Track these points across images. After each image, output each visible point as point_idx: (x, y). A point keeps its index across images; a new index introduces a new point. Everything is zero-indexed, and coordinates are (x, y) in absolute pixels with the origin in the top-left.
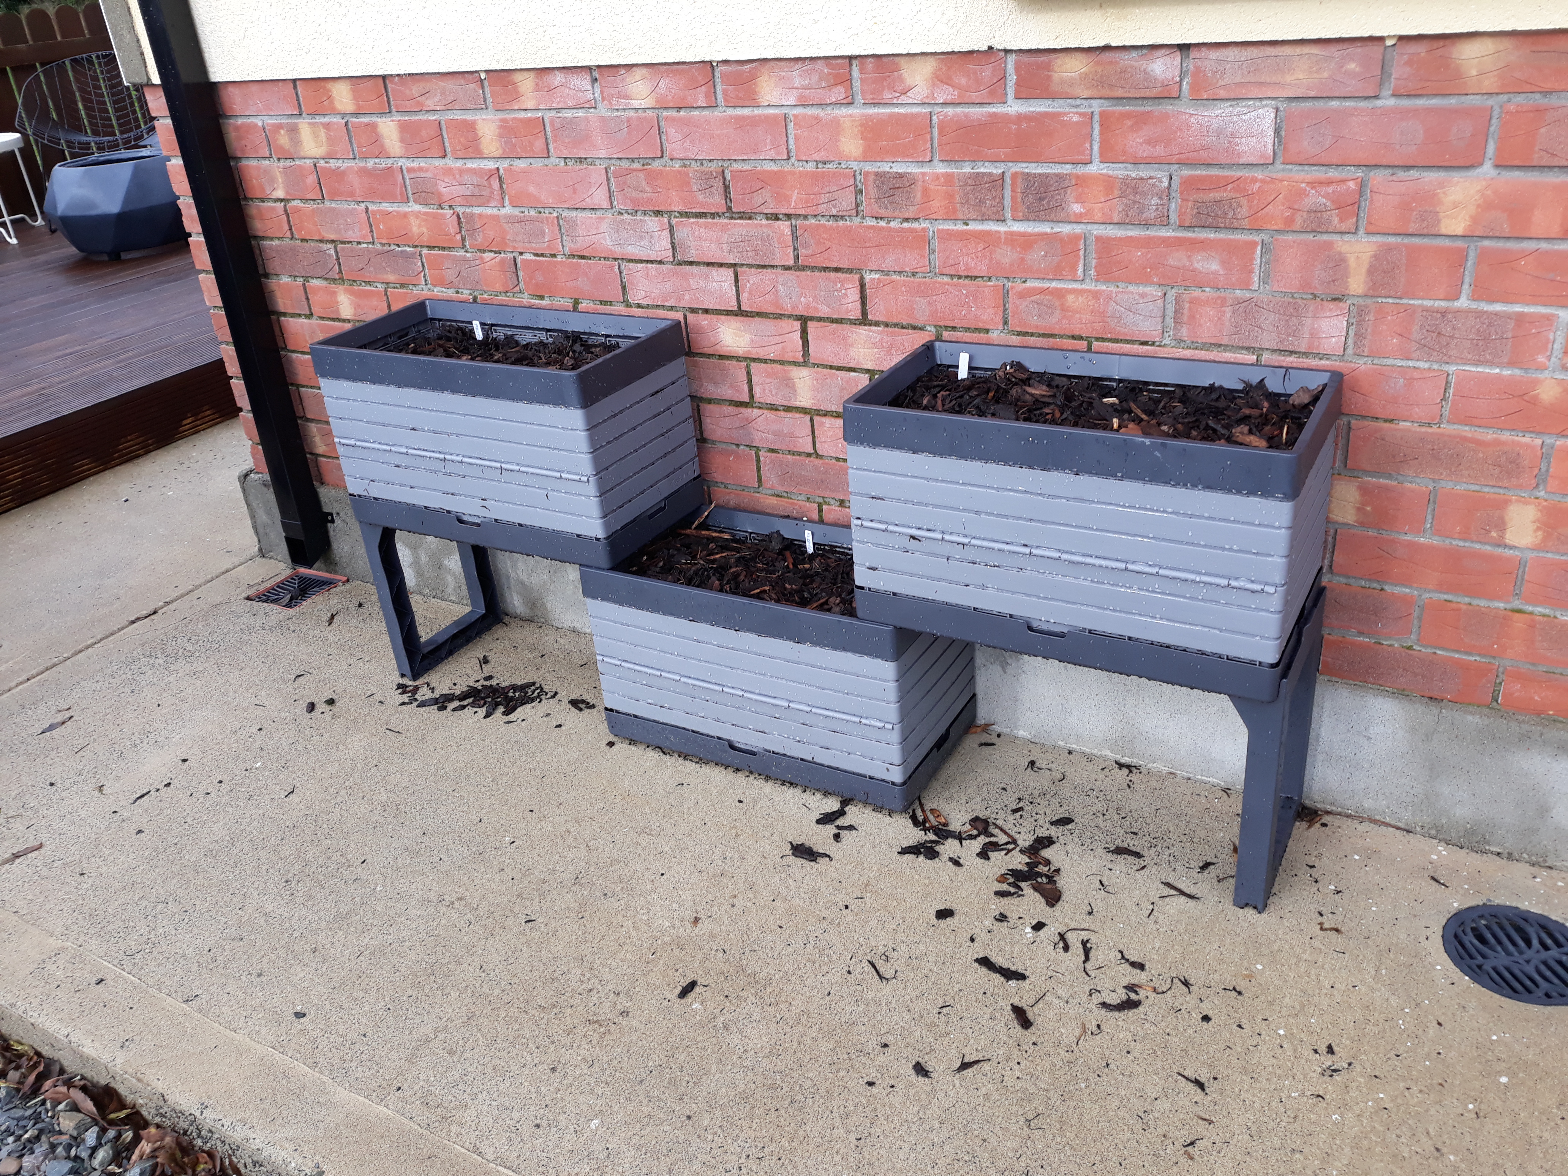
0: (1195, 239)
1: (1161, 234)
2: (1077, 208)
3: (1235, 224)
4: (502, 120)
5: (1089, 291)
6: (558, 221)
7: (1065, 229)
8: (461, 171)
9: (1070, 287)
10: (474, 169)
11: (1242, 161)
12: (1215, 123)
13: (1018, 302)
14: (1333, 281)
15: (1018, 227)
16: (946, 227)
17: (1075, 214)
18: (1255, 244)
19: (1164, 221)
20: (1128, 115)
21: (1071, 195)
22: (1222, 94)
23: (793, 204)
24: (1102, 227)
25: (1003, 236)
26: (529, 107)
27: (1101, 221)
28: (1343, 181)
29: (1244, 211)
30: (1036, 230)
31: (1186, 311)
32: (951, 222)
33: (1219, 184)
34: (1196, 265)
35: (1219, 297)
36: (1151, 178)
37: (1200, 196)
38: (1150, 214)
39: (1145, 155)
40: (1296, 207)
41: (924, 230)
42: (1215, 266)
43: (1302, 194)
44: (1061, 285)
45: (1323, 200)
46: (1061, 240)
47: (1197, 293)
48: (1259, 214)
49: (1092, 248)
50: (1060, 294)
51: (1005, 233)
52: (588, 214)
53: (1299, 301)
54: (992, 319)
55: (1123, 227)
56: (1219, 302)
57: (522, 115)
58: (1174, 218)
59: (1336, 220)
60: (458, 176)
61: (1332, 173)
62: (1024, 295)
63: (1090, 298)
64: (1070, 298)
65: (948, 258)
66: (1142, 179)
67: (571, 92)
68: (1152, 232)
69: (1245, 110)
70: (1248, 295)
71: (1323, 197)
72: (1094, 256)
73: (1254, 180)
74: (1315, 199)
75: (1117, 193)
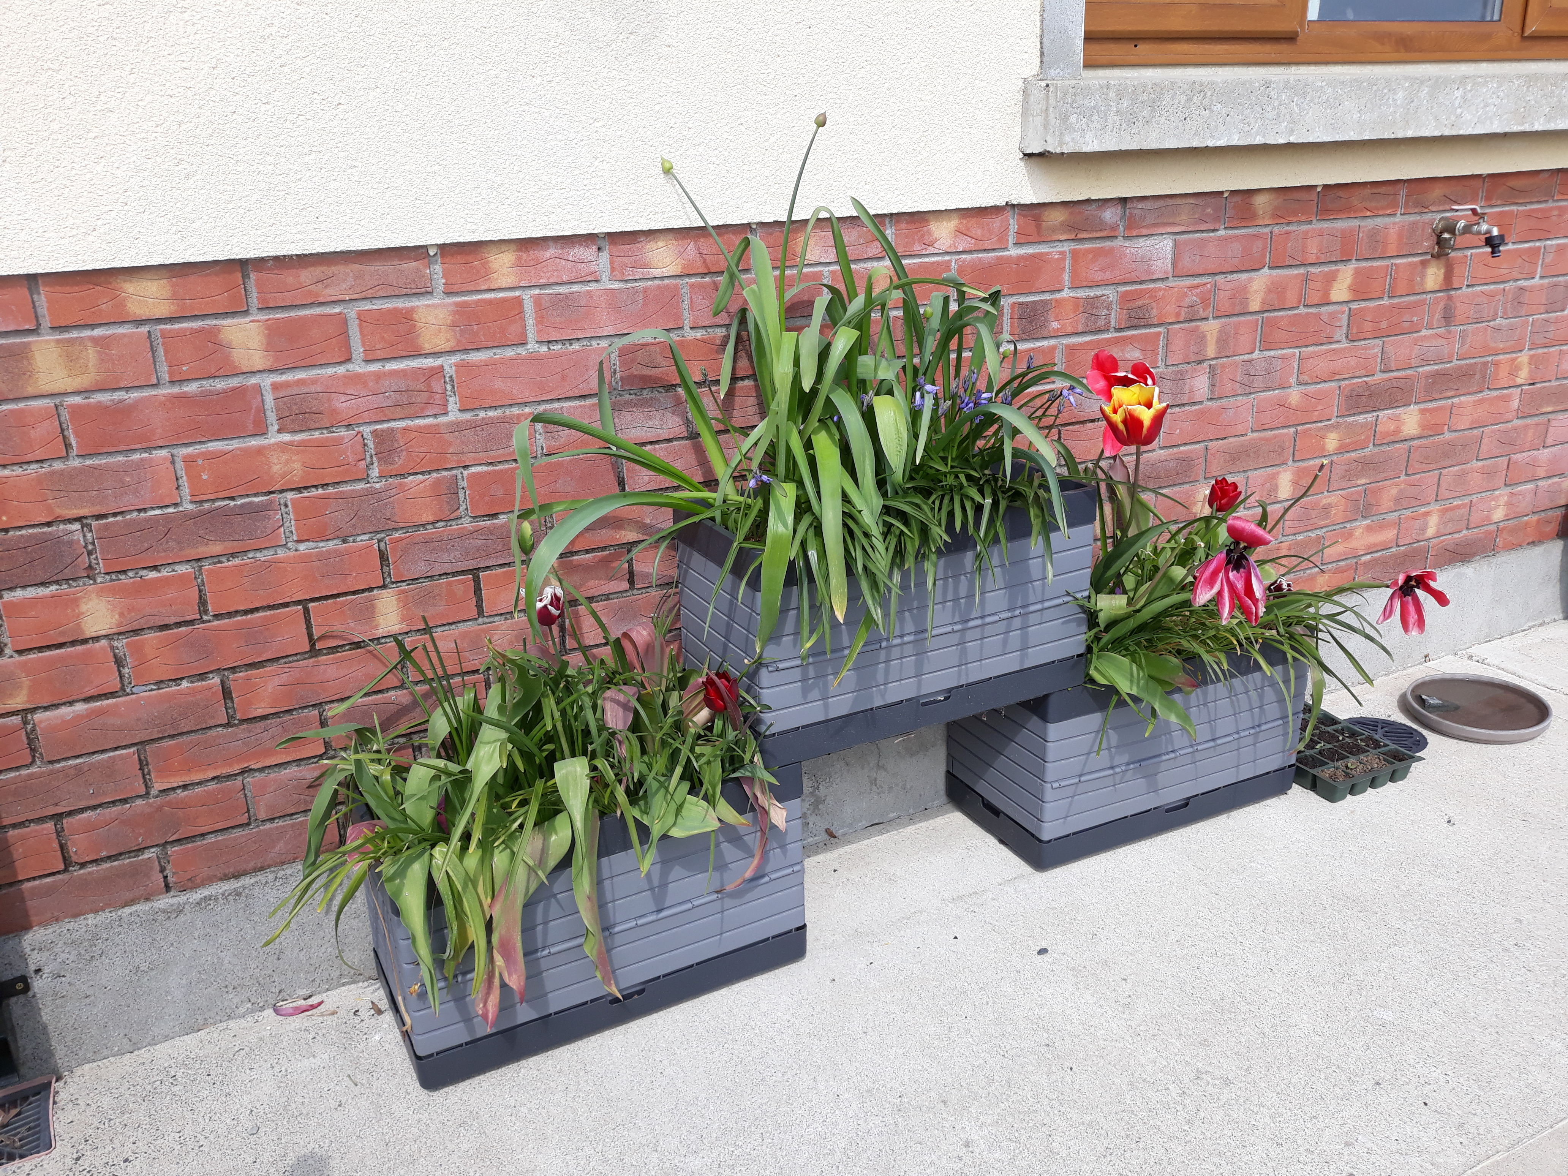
0: (1127, 336)
1: (1105, 336)
2: (1055, 325)
3: (1150, 322)
4: (457, 305)
7: (1045, 343)
8: (378, 376)
10: (403, 371)
11: (1155, 277)
12: (1141, 252)
14: (1200, 351)
17: (1054, 330)
18: (1159, 334)
20: (1089, 251)
21: (1051, 316)
22: (1144, 231)
24: (1070, 337)
26: (504, 286)
27: (1070, 333)
28: (1205, 284)
29: (1154, 312)
30: (1027, 347)
33: (1141, 294)
36: (1103, 295)
37: (1130, 305)
38: (1101, 322)
39: (1099, 278)
40: (1181, 305)
43: (1184, 296)
45: (1195, 298)
46: (1043, 352)
48: (1162, 313)
49: (1063, 354)
55: (1083, 335)
57: (491, 295)
59: (1202, 310)
60: (371, 384)
61: (1198, 281)
66: (1097, 297)
67: (569, 264)
69: (1157, 241)
71: (1194, 296)
72: (1064, 360)
73: (1160, 289)
74: (1191, 298)
75: (1081, 309)
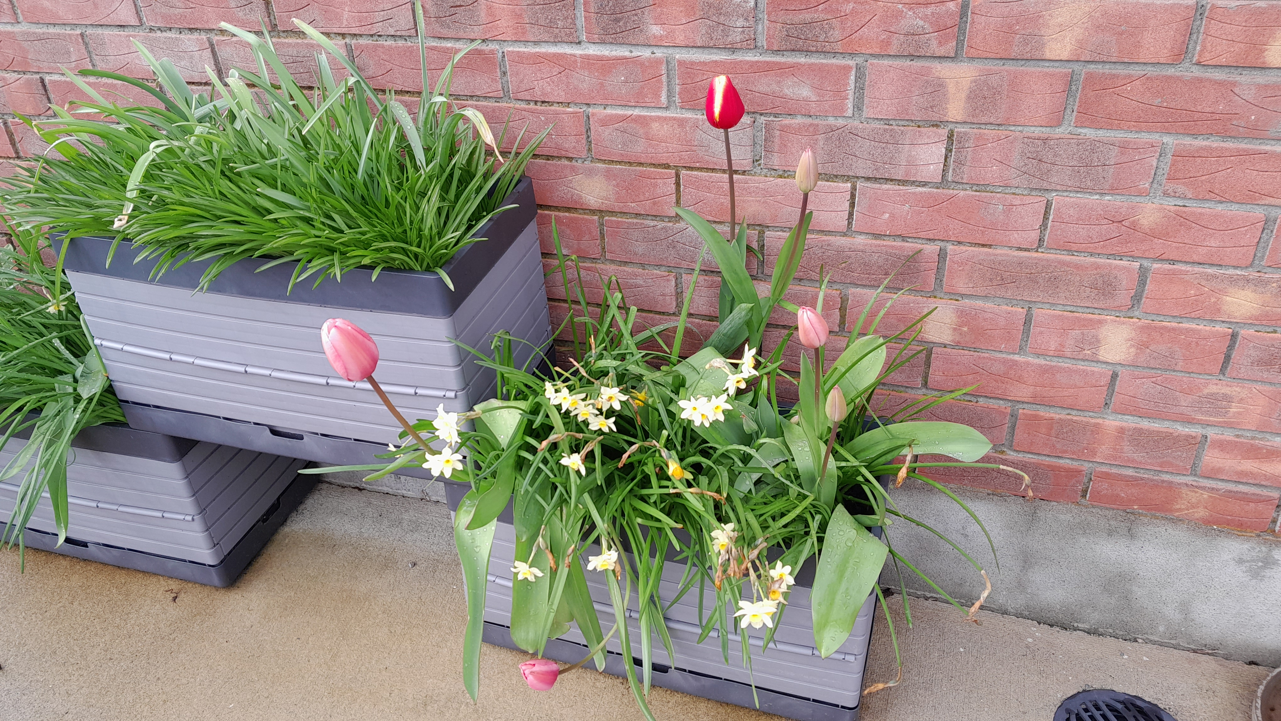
0: (784, 63)
1: (747, 58)
2: (656, 30)
3: (828, 48)
5: (674, 119)
6: (83, 39)
7: (645, 53)
9: (653, 114)
13: (600, 129)
14: (931, 107)
15: (593, 50)
16: (517, 49)
17: (655, 37)
18: (848, 68)
19: (752, 44)
21: (648, 17)
23: (345, 23)
24: (684, 51)
25: (579, 60)
27: (683, 44)
29: (836, 34)
30: (614, 53)
31: (776, 140)
32: (521, 44)
33: (810, 4)
34: (786, 91)
35: (811, 125)
37: (789, 18)
38: (736, 37)
40: (892, 29)
41: (492, 52)
42: (805, 92)
43: (898, 15)
44: (644, 113)
45: (921, 23)
46: (642, 64)
47: (787, 121)
48: (853, 36)
49: (676, 73)
50: (642, 121)
51: (581, 56)
52: (116, 32)
53: (896, 128)
54: (574, 147)
55: (706, 51)
56: (811, 129)
58: (762, 41)
59: (934, 43)
62: (606, 122)
63: (676, 126)
64: (655, 126)
65: (521, 82)
68: (739, 57)
70: (841, 122)
71: (921, 19)
72: (677, 81)
73: (847, 0)
74: (912, 21)
75: (699, 14)
